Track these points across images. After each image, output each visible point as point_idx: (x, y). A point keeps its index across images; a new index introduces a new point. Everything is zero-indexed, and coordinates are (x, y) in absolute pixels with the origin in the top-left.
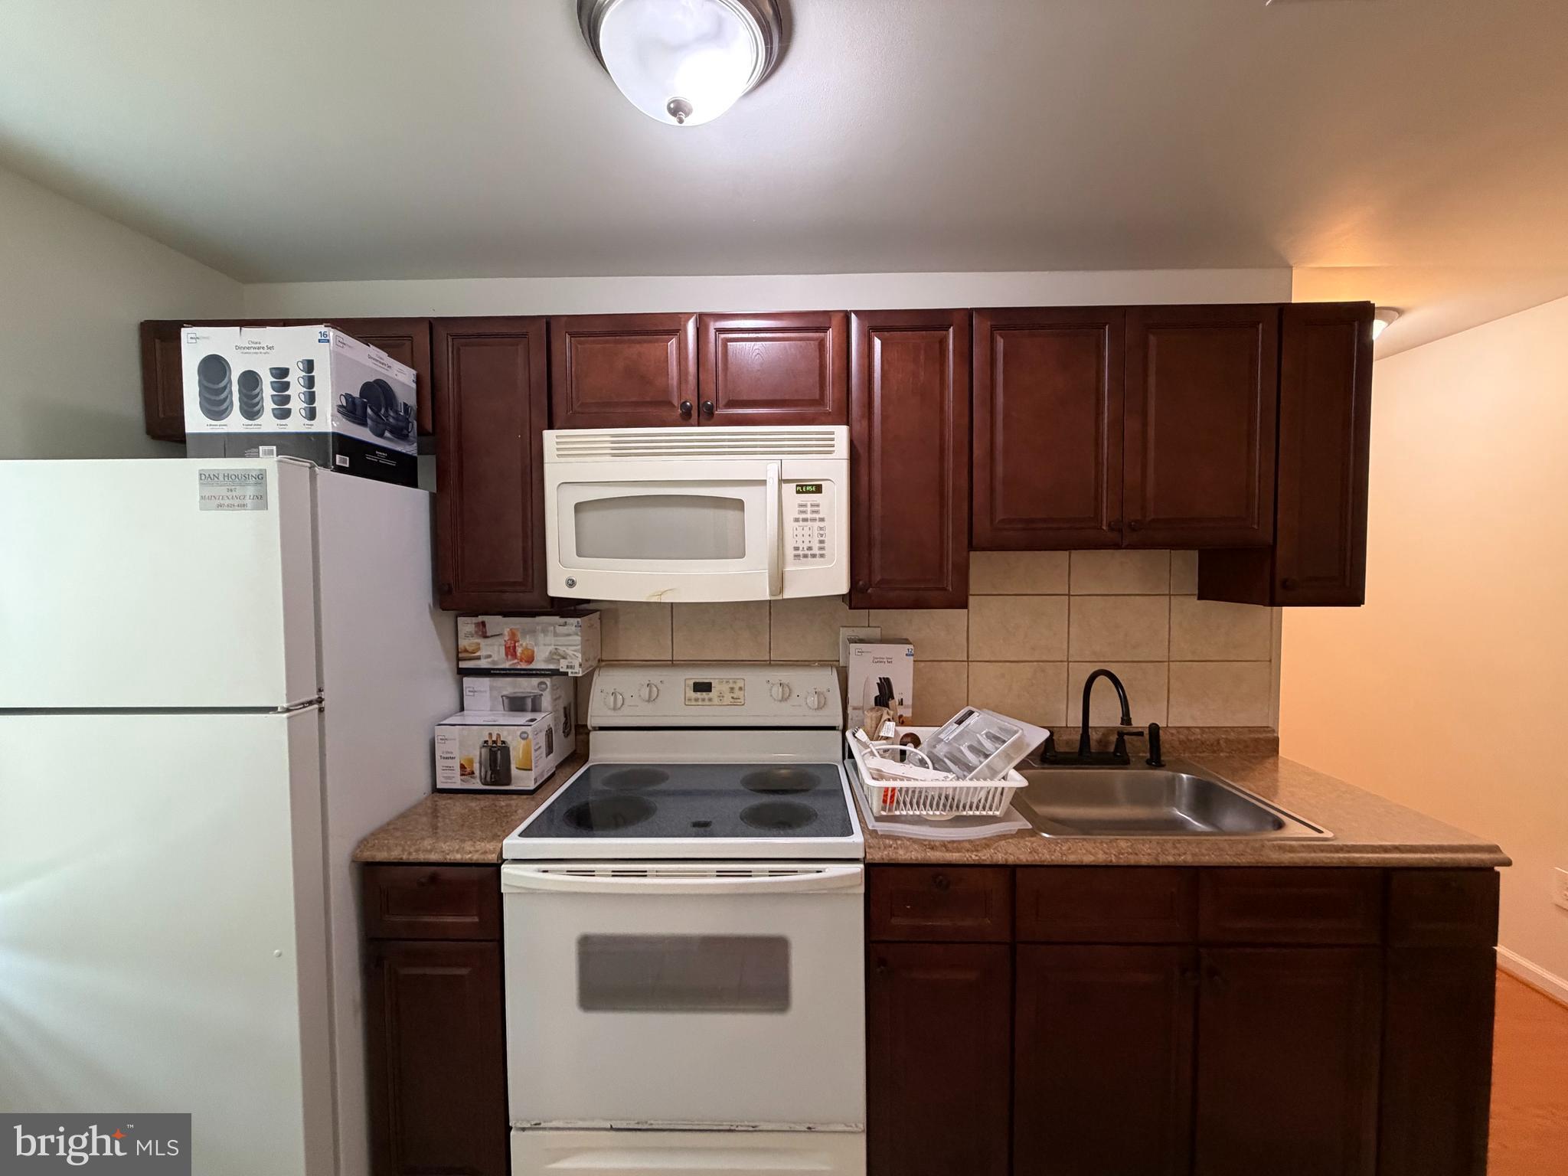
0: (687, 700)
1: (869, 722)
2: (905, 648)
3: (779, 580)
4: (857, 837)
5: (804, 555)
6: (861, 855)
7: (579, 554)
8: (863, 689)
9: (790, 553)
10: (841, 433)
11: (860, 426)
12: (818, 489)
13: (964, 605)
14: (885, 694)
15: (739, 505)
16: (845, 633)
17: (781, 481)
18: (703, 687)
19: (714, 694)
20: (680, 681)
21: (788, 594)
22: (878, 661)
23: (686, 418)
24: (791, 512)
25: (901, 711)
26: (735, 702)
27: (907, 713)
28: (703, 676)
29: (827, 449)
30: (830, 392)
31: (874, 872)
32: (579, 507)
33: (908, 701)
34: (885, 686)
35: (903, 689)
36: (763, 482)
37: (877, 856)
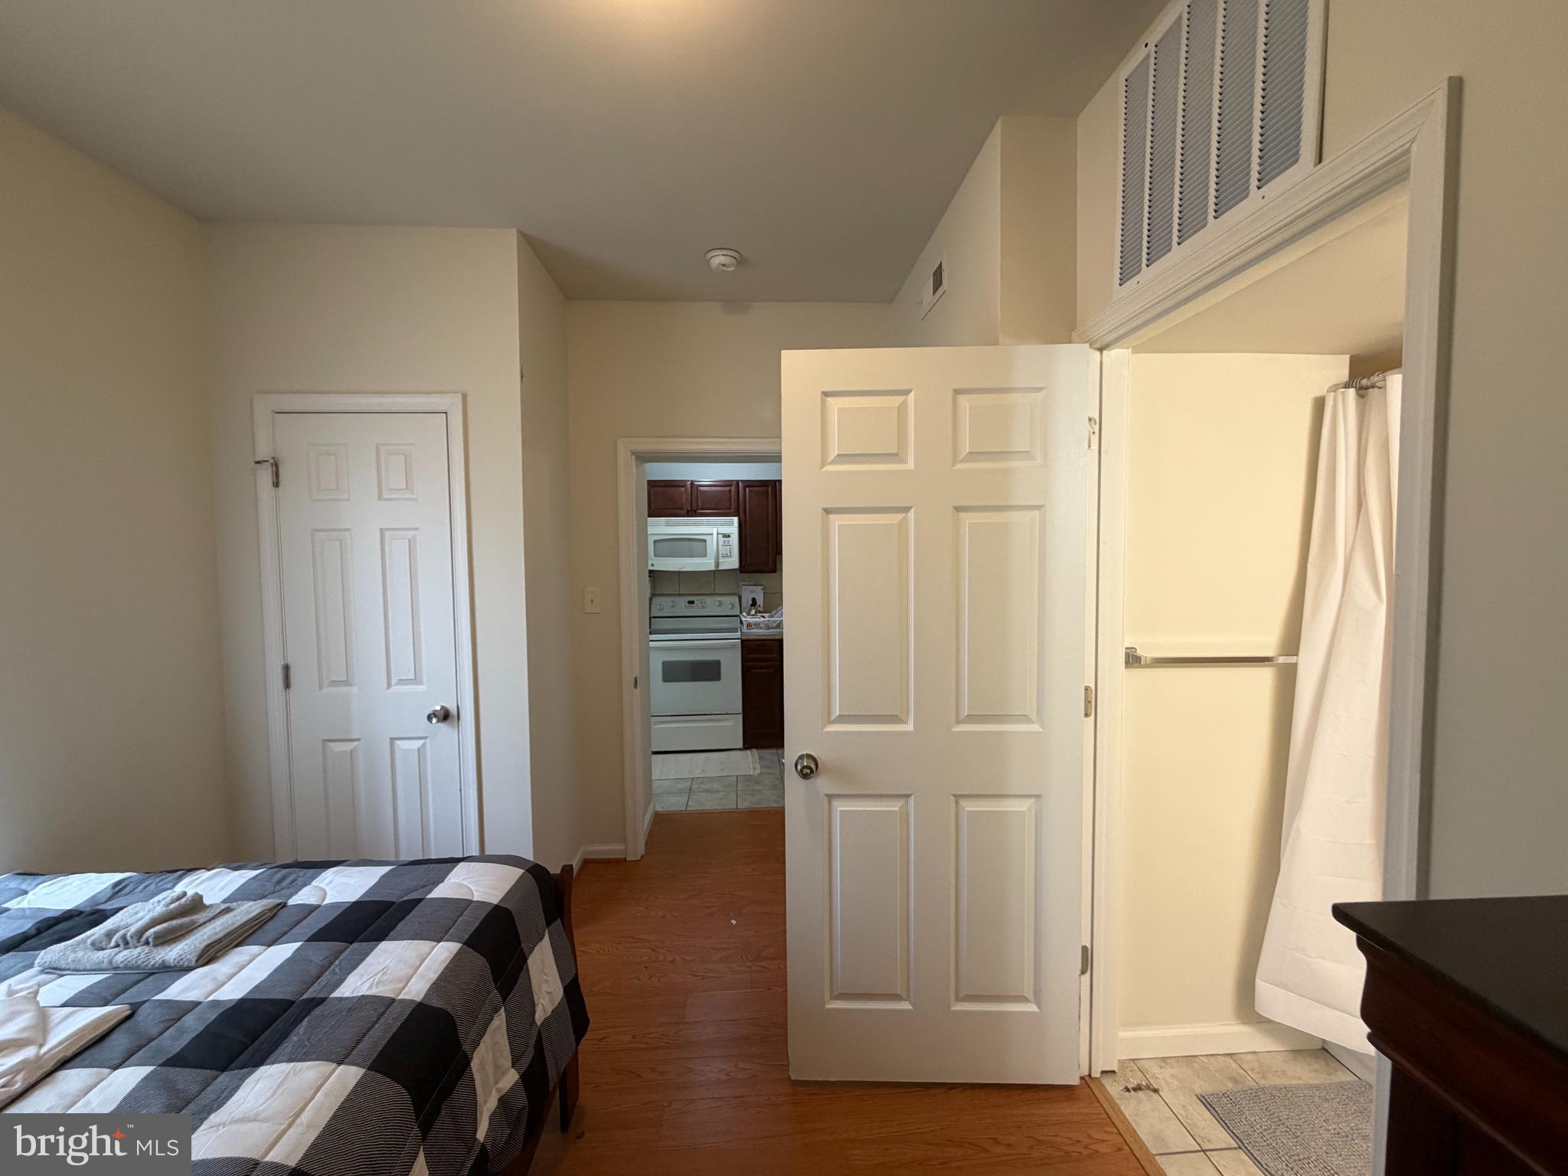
0: (686, 606)
1: (747, 610)
2: (760, 587)
3: (717, 564)
4: (739, 633)
5: (726, 556)
6: (739, 637)
7: (655, 556)
8: (747, 601)
9: (721, 555)
10: (736, 520)
11: (742, 517)
12: (729, 536)
13: (775, 572)
14: (754, 603)
15: (705, 541)
16: (741, 583)
17: (718, 534)
18: (691, 602)
19: (695, 605)
20: (683, 601)
21: (720, 568)
22: (751, 592)
23: (688, 515)
24: (721, 543)
25: (759, 609)
26: (703, 607)
27: (761, 610)
28: (691, 599)
29: (731, 524)
30: (733, 506)
31: (743, 642)
32: (655, 542)
33: (762, 606)
34: (754, 600)
35: (760, 601)
36: (712, 534)
37: (744, 638)
